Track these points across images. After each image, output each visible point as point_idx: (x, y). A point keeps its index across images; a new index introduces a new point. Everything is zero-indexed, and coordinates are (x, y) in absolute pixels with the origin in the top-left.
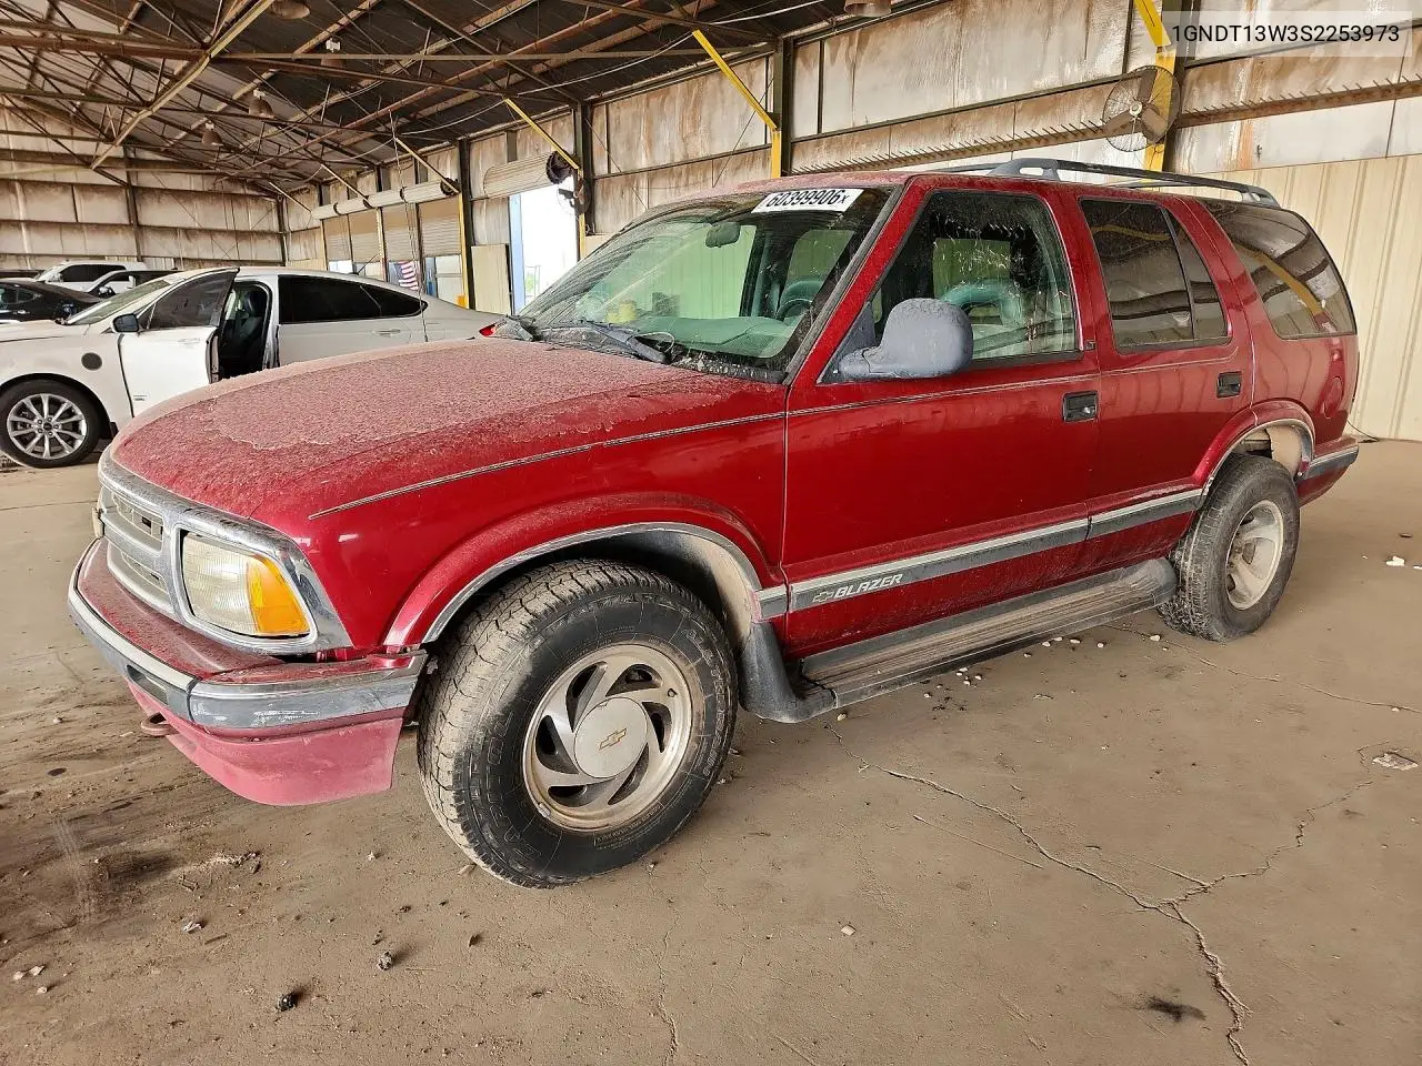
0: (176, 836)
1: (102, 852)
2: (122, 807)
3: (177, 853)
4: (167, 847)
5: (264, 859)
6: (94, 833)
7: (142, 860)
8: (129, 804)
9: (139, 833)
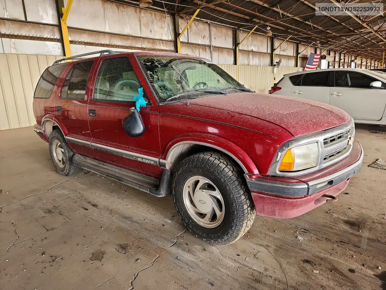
0: (339, 226)
1: (358, 233)
2: (343, 242)
3: (342, 222)
4: (342, 225)
5: (327, 210)
6: (356, 239)
7: (350, 226)
8: (340, 242)
9: (345, 232)
